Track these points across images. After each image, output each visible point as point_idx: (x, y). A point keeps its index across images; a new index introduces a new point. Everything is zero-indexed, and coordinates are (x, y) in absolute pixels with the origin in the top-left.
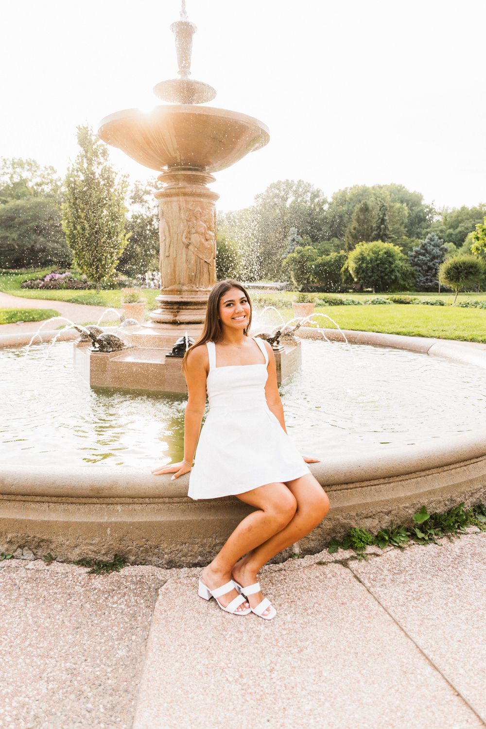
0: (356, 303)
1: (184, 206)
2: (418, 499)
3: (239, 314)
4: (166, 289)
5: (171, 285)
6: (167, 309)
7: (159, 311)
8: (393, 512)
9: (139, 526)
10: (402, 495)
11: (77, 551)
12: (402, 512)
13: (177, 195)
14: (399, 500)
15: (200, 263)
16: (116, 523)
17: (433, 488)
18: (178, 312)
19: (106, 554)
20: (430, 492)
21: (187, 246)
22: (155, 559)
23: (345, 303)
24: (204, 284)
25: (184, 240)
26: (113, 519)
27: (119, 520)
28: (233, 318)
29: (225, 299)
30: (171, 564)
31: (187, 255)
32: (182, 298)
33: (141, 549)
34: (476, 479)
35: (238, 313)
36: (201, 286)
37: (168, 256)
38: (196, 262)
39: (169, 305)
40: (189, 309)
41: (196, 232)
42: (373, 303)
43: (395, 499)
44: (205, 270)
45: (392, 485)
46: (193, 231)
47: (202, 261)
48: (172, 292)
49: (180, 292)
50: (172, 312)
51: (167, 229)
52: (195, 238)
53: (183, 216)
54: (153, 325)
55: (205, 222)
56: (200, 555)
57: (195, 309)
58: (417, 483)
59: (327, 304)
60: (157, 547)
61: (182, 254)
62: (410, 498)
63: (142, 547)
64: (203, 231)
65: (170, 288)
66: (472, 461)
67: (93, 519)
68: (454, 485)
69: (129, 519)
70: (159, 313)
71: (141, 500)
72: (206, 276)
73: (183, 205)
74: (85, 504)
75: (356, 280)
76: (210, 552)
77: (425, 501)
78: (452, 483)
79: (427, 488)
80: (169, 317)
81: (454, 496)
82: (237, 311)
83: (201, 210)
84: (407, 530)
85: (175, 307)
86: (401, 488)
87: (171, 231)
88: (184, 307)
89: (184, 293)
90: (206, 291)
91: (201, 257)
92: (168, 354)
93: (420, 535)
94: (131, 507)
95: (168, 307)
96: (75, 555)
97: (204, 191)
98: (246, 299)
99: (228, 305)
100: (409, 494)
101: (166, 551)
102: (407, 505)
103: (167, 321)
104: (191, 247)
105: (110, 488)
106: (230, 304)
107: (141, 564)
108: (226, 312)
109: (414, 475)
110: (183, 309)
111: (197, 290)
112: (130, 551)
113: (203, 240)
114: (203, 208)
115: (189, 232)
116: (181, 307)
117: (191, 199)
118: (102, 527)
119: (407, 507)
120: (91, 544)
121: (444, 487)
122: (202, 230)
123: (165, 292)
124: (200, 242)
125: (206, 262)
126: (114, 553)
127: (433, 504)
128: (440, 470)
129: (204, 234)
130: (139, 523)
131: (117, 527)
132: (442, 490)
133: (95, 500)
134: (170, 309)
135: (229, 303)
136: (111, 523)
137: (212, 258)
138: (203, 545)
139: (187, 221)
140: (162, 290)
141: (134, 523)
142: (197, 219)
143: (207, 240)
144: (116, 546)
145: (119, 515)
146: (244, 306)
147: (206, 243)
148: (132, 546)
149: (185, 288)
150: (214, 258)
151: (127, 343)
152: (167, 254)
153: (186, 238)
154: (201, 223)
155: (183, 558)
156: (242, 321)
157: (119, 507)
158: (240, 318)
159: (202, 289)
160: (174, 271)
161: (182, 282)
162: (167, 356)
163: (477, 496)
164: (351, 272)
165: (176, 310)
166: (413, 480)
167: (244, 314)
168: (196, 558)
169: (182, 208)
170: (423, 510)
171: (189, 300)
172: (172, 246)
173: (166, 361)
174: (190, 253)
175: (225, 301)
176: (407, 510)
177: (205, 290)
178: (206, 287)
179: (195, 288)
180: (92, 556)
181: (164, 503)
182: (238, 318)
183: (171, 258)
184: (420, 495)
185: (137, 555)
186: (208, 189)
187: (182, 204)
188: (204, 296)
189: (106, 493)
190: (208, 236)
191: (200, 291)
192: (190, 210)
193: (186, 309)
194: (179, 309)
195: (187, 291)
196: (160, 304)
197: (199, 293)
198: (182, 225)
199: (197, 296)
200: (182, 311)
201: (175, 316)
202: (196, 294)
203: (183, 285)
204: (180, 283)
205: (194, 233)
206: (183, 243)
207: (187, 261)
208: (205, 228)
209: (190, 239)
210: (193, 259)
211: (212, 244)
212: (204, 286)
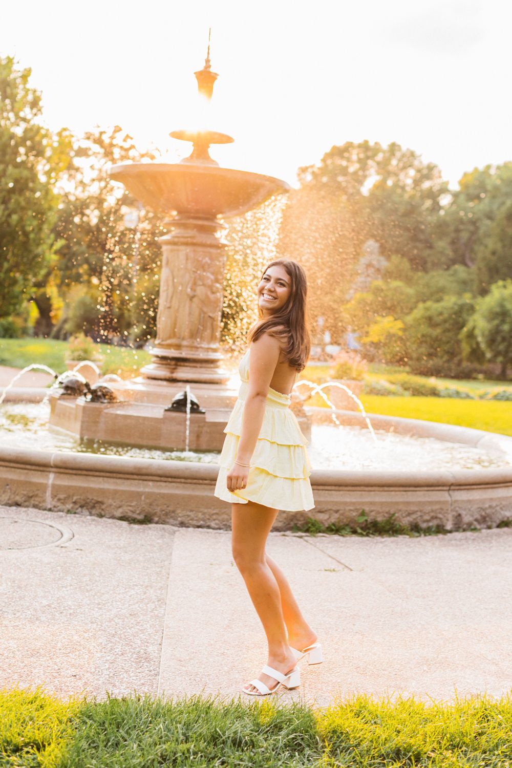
0: (463, 395)
2: (360, 506)
4: (164, 343)
5: (170, 338)
6: (162, 364)
7: (152, 366)
8: (341, 512)
9: (163, 496)
10: (348, 500)
11: (120, 510)
12: (347, 514)
13: (185, 244)
14: (345, 503)
15: (204, 317)
16: (148, 492)
17: (374, 501)
18: (174, 369)
19: (139, 514)
20: (371, 503)
21: (192, 298)
22: (171, 521)
23: (442, 394)
25: (189, 291)
26: (147, 490)
27: (150, 490)
30: (182, 524)
31: (190, 307)
32: (181, 353)
33: (164, 512)
34: (413, 503)
37: (169, 308)
38: (200, 315)
39: (165, 360)
40: (187, 366)
41: (203, 285)
42: (497, 397)
43: (343, 502)
44: (209, 325)
45: (341, 492)
46: (200, 282)
47: (206, 316)
48: (169, 346)
49: (178, 347)
50: (169, 368)
51: (171, 278)
52: (201, 291)
53: (189, 266)
54: (144, 381)
55: (213, 274)
56: (202, 520)
57: (193, 367)
58: (362, 495)
59: (407, 393)
60: (173, 512)
61: (184, 306)
62: (353, 504)
63: (163, 511)
64: (211, 283)
65: (169, 342)
66: (411, 489)
67: (133, 489)
68: (392, 503)
69: (156, 490)
70: (151, 368)
71: (166, 479)
72: (208, 332)
73: (192, 255)
74: (128, 479)
75: (489, 355)
76: (209, 519)
77: (367, 509)
78: (391, 501)
79: (369, 500)
80: (163, 373)
83: (209, 261)
84: (352, 528)
85: (173, 363)
86: (348, 495)
87: (175, 281)
88: (182, 364)
89: (183, 348)
90: (208, 348)
91: (205, 309)
92: (167, 408)
93: (359, 531)
94: (159, 483)
95: (164, 362)
96: (118, 513)
97: (214, 242)
100: (354, 500)
101: (180, 515)
102: (352, 508)
103: (163, 377)
104: (195, 300)
105: (147, 468)
107: (162, 523)
109: (358, 488)
110: (180, 366)
111: (198, 346)
112: (155, 513)
113: (209, 293)
114: (212, 259)
115: (195, 284)
116: (179, 363)
117: (200, 249)
118: (139, 495)
119: (351, 510)
120: (131, 506)
121: (383, 502)
122: (209, 282)
123: (161, 345)
124: (207, 295)
125: (210, 317)
126: (144, 514)
127: (373, 513)
128: (381, 489)
129: (211, 287)
130: (164, 494)
131: (149, 495)
133: (135, 477)
134: (166, 364)
136: (145, 492)
138: (204, 514)
139: (194, 271)
140: (159, 344)
141: (160, 493)
142: (204, 270)
143: (213, 293)
144: (147, 509)
145: (150, 488)
147: (212, 297)
148: (158, 510)
149: (185, 343)
152: (168, 305)
153: (191, 289)
154: (209, 275)
155: (190, 521)
157: (151, 483)
159: (203, 346)
160: (175, 324)
161: (182, 336)
162: (166, 410)
163: (414, 516)
164: (480, 339)
165: (173, 367)
166: (358, 492)
168: (199, 522)
169: (189, 258)
170: (363, 514)
171: (188, 356)
172: (174, 298)
173: (164, 415)
174: (194, 305)
176: (352, 512)
178: (209, 343)
179: (196, 344)
180: (130, 514)
181: (181, 482)
183: (172, 310)
184: (363, 503)
185: (159, 517)
186: (219, 240)
187: (190, 254)
189: (144, 471)
190: (214, 289)
191: (201, 347)
192: (198, 261)
193: (184, 366)
194: (176, 365)
195: (187, 346)
196: (154, 359)
197: (200, 349)
198: (187, 276)
199: (197, 353)
200: (179, 367)
201: (172, 373)
202: (196, 351)
203: (183, 339)
204: (179, 338)
205: (200, 285)
206: (188, 295)
207: (190, 313)
208: (212, 280)
209: (195, 291)
210: (196, 312)
211: (219, 297)
212: (205, 343)
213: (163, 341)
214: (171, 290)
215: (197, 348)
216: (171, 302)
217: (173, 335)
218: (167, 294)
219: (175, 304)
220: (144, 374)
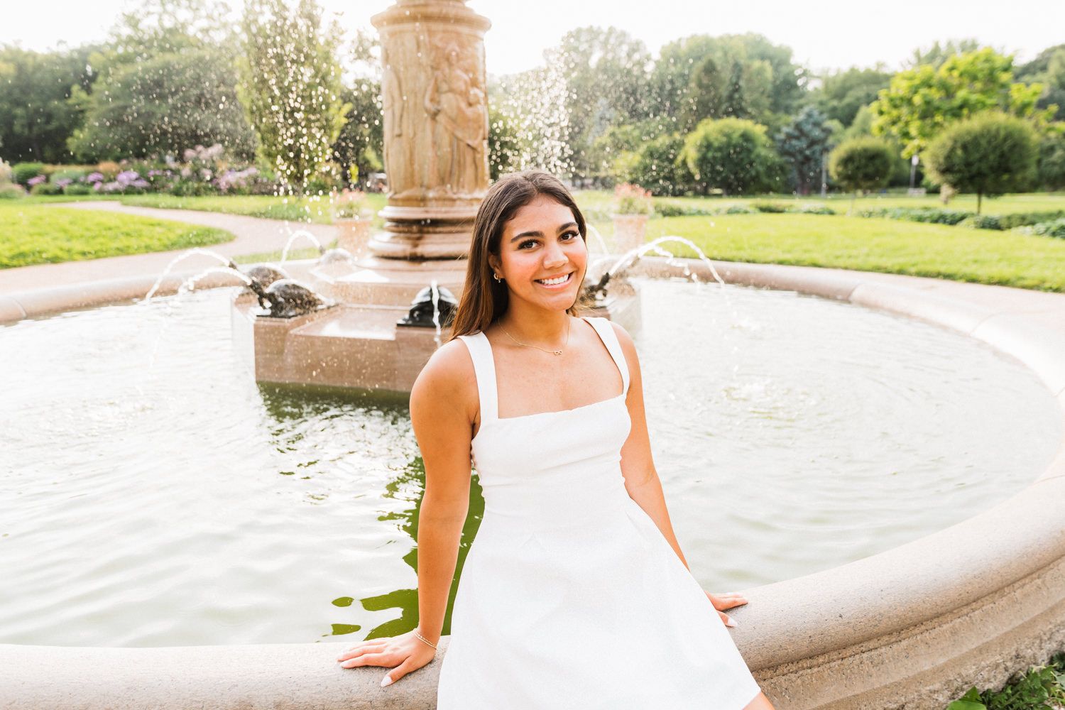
1: (427, 39)
2: (957, 670)
3: (555, 270)
4: (398, 196)
5: (405, 188)
6: (400, 232)
7: (387, 236)
10: (926, 666)
12: (927, 705)
13: (414, 18)
14: (920, 679)
15: (458, 146)
17: (985, 640)
18: (419, 239)
20: (980, 650)
21: (434, 115)
24: (466, 186)
25: (428, 104)
28: (539, 281)
29: (518, 227)
31: (433, 133)
32: (427, 212)
35: (550, 269)
36: (461, 190)
37: (400, 136)
38: (451, 145)
39: (402, 225)
40: (440, 233)
41: (451, 90)
43: (914, 678)
44: (469, 159)
46: (444, 87)
47: (462, 144)
48: (408, 201)
49: (423, 201)
50: (409, 238)
51: (395, 83)
52: (447, 102)
53: (424, 59)
54: (375, 263)
55: (466, 71)
57: (450, 232)
61: (424, 130)
62: (941, 670)
64: (463, 88)
65: (405, 194)
68: (1022, 626)
70: (385, 240)
72: (469, 172)
77: (969, 671)
78: (1020, 622)
79: (972, 643)
80: (403, 247)
81: (1023, 647)
82: (547, 264)
83: (457, 49)
85: (415, 228)
86: (922, 649)
87: (404, 88)
88: (431, 229)
89: (429, 204)
90: (471, 200)
91: (459, 134)
92: (401, 322)
95: (401, 228)
97: (462, 13)
98: (576, 228)
99: (525, 246)
100: (941, 661)
102: (937, 686)
103: (401, 254)
104: (440, 118)
106: (531, 242)
108: (518, 263)
109: (948, 617)
110: (428, 232)
111: (455, 197)
113: (463, 105)
114: (462, 46)
115: (437, 90)
116: (425, 229)
117: (438, 27)
119: (935, 692)
121: (1006, 634)
122: (460, 86)
123: (394, 201)
124: (459, 109)
125: (469, 145)
127: (984, 674)
129: (465, 94)
132: (1002, 641)
134: (404, 232)
135: (526, 239)
137: (480, 137)
139: (432, 68)
140: (391, 198)
142: (451, 65)
143: (470, 105)
146: (569, 249)
147: (469, 112)
149: (431, 194)
150: (484, 139)
151: (325, 299)
152: (397, 131)
153: (432, 100)
154: (459, 72)
156: (562, 290)
158: (556, 281)
159: (462, 196)
160: (411, 161)
161: (426, 182)
162: (399, 325)
165: (418, 235)
166: (945, 627)
167: (569, 270)
169: (422, 44)
171: (439, 216)
173: (397, 334)
174: (440, 129)
175: (516, 233)
176: (935, 696)
177: (469, 197)
178: (471, 192)
179: (450, 195)
182: (550, 282)
183: (404, 138)
186: (471, 10)
187: (422, 38)
188: (468, 208)
190: (472, 100)
191: (460, 199)
192: (437, 48)
193: (435, 233)
194: (421, 232)
195: (436, 199)
196: (388, 224)
197: (458, 202)
198: (423, 77)
199: (455, 209)
200: (427, 236)
201: (416, 246)
202: (452, 206)
203: (428, 188)
204: (422, 186)
205: (446, 92)
206: (427, 111)
207: (434, 143)
208: (466, 83)
209: (439, 103)
210: (445, 140)
211: (481, 111)
212: (466, 191)
213: (396, 193)
214: (398, 106)
215: (454, 200)
216: (400, 126)
217: (410, 179)
218: (393, 114)
219: (408, 130)
220: (372, 250)
